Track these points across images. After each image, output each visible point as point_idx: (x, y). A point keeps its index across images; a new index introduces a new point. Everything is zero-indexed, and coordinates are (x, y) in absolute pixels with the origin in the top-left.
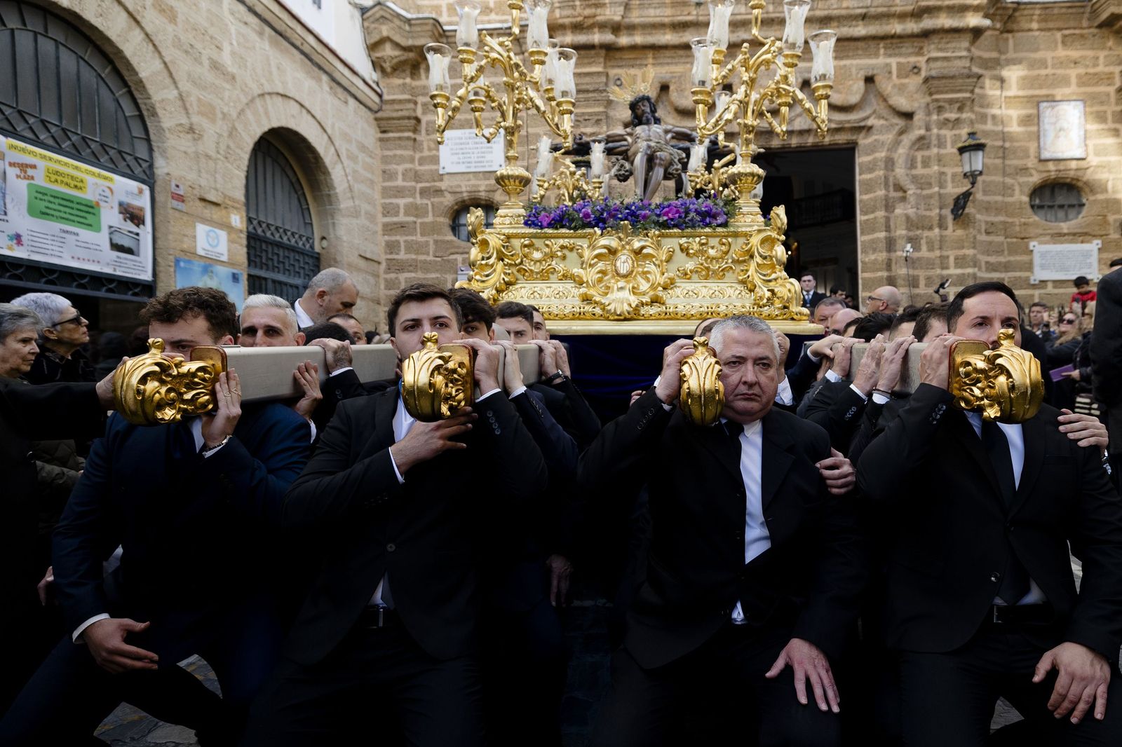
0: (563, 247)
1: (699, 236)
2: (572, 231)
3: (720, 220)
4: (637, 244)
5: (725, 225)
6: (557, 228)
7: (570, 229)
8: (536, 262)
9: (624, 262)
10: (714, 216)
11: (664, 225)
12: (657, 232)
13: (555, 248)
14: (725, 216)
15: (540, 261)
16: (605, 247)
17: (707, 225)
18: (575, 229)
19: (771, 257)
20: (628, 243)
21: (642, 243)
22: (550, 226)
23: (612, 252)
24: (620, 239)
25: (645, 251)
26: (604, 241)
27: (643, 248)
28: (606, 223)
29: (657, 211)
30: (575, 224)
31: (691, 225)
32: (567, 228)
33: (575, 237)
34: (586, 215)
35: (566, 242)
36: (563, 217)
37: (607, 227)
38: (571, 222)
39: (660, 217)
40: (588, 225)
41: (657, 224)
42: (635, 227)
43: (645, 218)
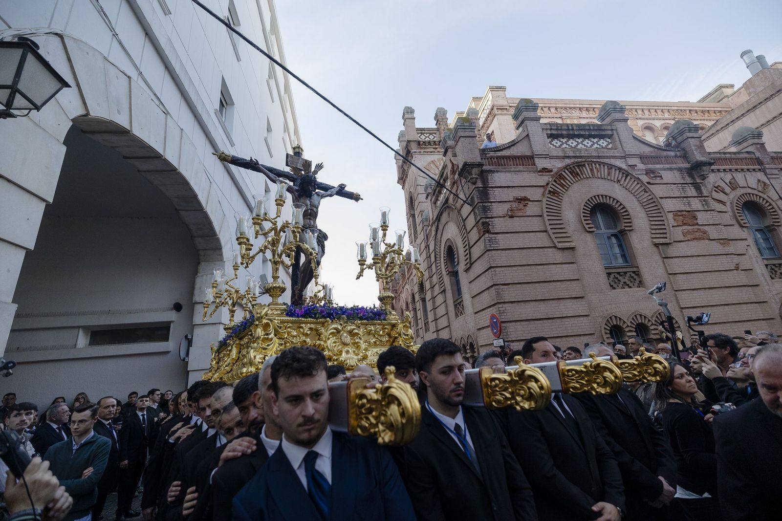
0: (311, 329)
1: (375, 324)
2: (315, 320)
3: (382, 318)
4: (349, 328)
5: (384, 319)
6: (307, 318)
7: (315, 318)
8: (294, 337)
9: (345, 337)
10: (380, 315)
11: (361, 319)
12: (359, 322)
13: (306, 329)
15: (296, 336)
16: (335, 329)
17: (379, 319)
18: (317, 319)
19: (408, 335)
20: (345, 327)
21: (352, 327)
22: (302, 316)
23: (339, 331)
24: (341, 325)
25: (354, 331)
26: (334, 326)
27: (354, 329)
28: (333, 316)
29: (356, 311)
30: (317, 316)
31: (372, 319)
32: (313, 318)
33: (316, 323)
34: (322, 312)
35: (312, 326)
36: (310, 312)
37: (334, 318)
38: (315, 314)
39: (358, 314)
40: (323, 317)
41: (358, 318)
42: (348, 319)
43: (350, 314)
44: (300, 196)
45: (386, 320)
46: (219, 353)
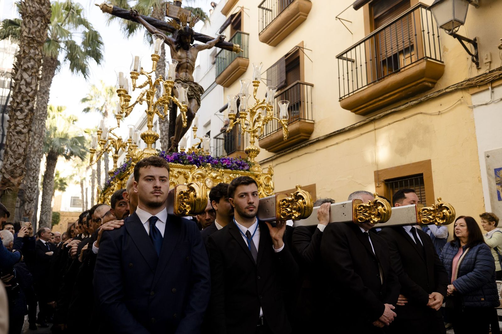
0: (179, 172)
1: (239, 174)
2: (183, 165)
3: (246, 168)
4: (214, 175)
6: (176, 163)
7: (183, 163)
9: (210, 182)
10: (243, 166)
11: (225, 167)
12: (223, 170)
13: (175, 172)
14: (248, 167)
16: (200, 174)
17: (242, 169)
18: (185, 164)
20: (209, 173)
21: (217, 174)
22: (172, 161)
23: (203, 177)
24: (206, 171)
25: (218, 178)
26: (200, 171)
27: (217, 176)
28: (199, 163)
29: (221, 161)
30: (185, 162)
31: (236, 169)
32: (181, 163)
33: (184, 168)
34: (190, 159)
35: (180, 170)
36: (179, 158)
37: (200, 165)
38: (183, 161)
39: (222, 163)
40: (191, 163)
41: (222, 166)
42: (213, 166)
43: (216, 163)
44: (178, 49)
45: (249, 171)
46: (104, 194)
